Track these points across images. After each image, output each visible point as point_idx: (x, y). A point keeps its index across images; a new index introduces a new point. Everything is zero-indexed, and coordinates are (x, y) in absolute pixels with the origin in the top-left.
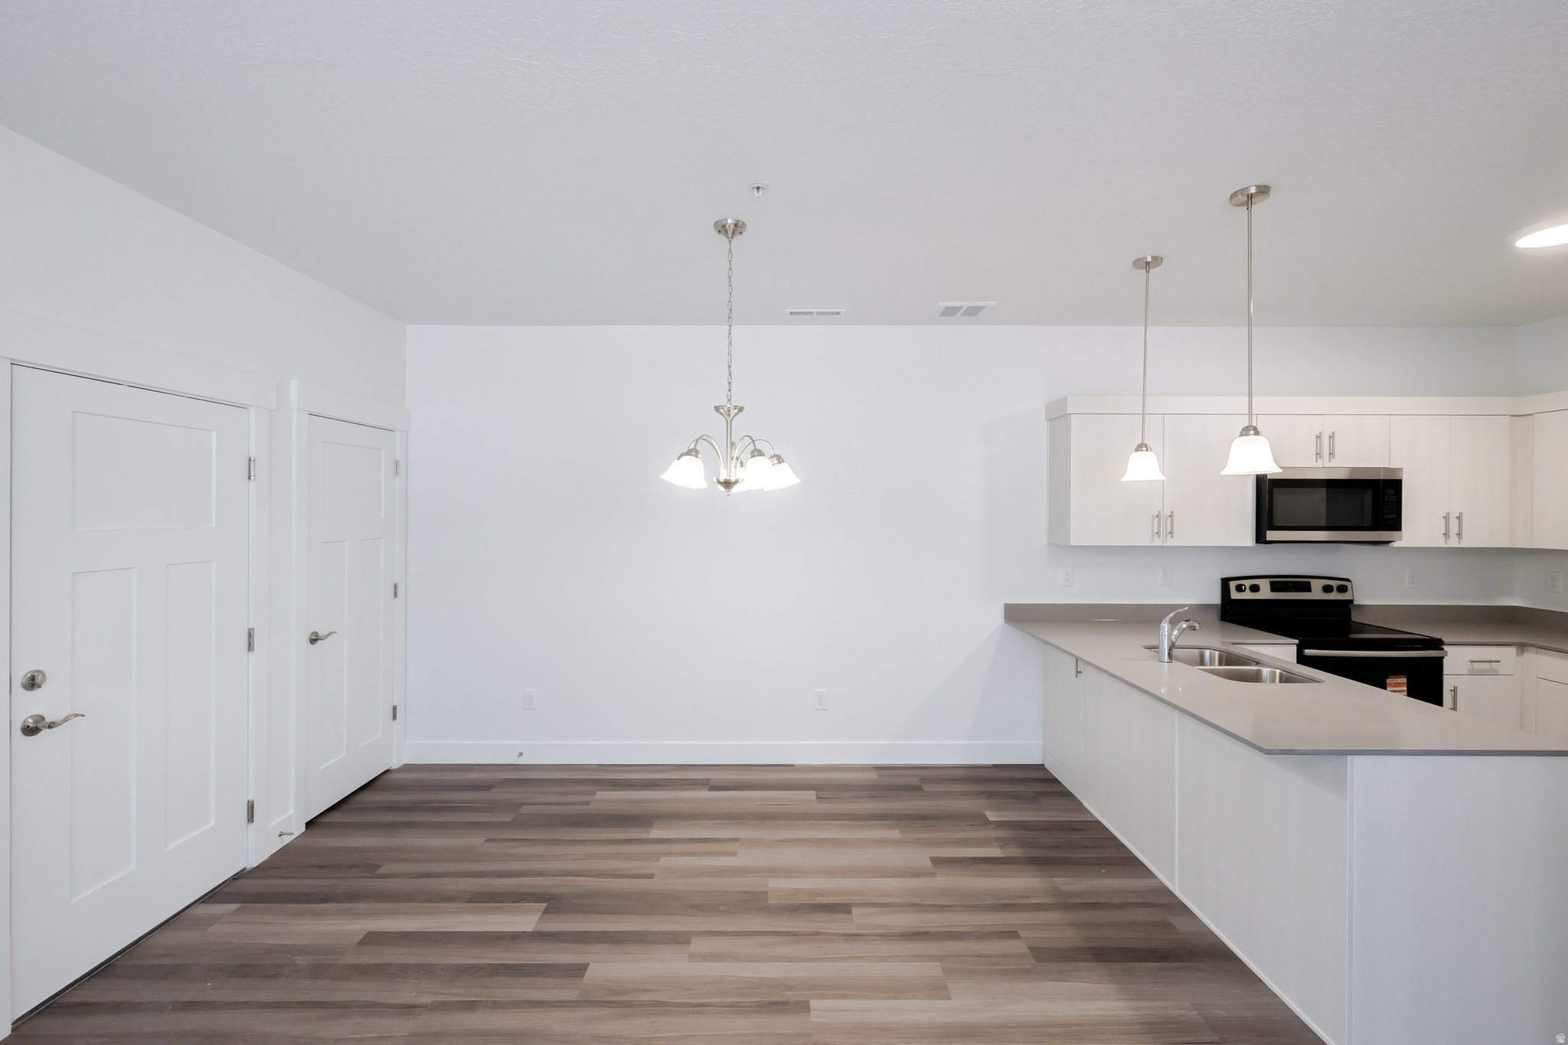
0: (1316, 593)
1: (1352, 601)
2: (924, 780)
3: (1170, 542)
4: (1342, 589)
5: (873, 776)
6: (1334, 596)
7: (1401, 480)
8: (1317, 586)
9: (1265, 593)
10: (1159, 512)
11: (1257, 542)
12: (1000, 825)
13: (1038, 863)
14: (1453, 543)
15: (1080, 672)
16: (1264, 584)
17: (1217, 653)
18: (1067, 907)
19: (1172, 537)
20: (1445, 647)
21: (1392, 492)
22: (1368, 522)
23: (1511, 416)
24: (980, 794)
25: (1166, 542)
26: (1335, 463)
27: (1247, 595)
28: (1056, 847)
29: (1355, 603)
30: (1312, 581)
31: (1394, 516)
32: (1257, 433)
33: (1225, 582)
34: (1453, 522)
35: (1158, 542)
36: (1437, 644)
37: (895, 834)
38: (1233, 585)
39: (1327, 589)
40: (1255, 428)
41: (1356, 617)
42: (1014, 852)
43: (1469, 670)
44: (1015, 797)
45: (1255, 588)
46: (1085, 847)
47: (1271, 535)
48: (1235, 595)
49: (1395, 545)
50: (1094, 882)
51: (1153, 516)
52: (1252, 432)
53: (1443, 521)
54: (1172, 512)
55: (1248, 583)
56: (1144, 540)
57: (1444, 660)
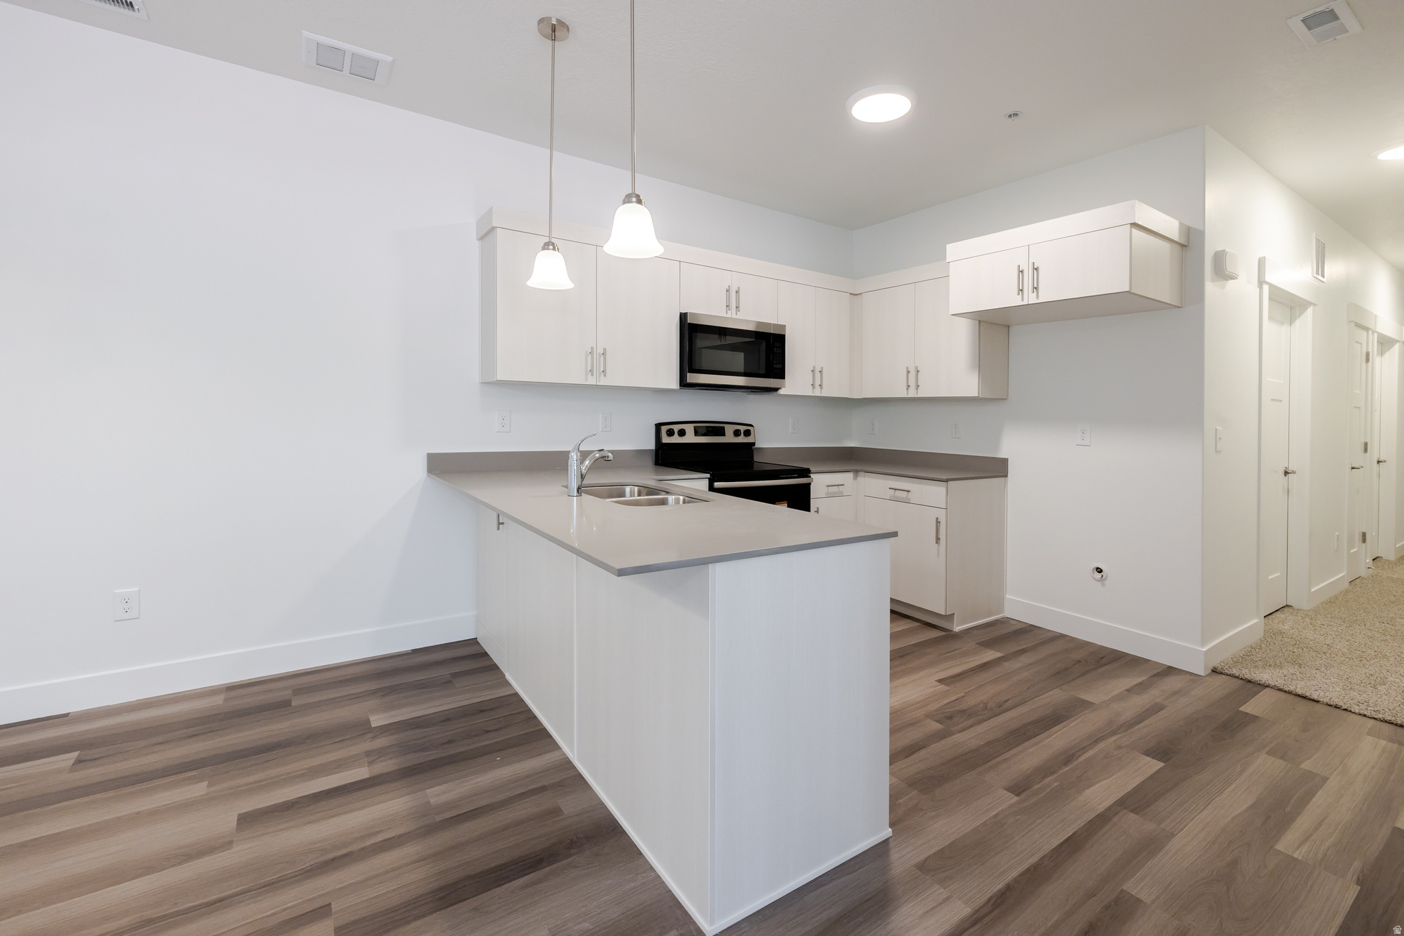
0: (729, 438)
1: (754, 444)
2: (298, 691)
3: (604, 381)
4: (747, 433)
5: (219, 700)
6: (742, 439)
7: (785, 335)
8: (729, 430)
9: (690, 438)
10: (592, 348)
11: (680, 385)
12: (385, 729)
13: (411, 774)
14: (817, 393)
15: (503, 523)
16: (690, 429)
17: (636, 488)
18: (428, 831)
19: (605, 376)
20: (811, 475)
21: (777, 344)
22: (763, 371)
23: (851, 294)
24: (374, 693)
25: (599, 381)
26: (740, 316)
27: (676, 439)
28: (450, 742)
29: (757, 446)
30: (726, 426)
31: (780, 366)
32: (639, 201)
33: (658, 426)
34: (817, 374)
35: (591, 381)
36: (805, 473)
37: (199, 789)
38: (664, 429)
39: (737, 433)
40: (638, 196)
41: (757, 458)
42: (385, 766)
43: (826, 494)
44: (422, 686)
45: (682, 433)
46: (487, 732)
47: (692, 378)
48: (666, 439)
49: (781, 392)
50: (479, 780)
51: (586, 352)
52: (634, 199)
53: (811, 373)
54: (605, 349)
55: (676, 428)
56: (577, 376)
57: (811, 486)
